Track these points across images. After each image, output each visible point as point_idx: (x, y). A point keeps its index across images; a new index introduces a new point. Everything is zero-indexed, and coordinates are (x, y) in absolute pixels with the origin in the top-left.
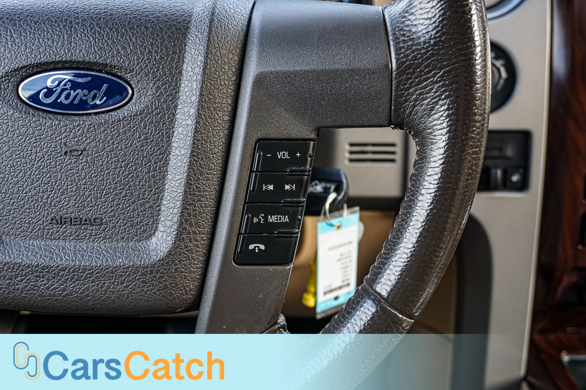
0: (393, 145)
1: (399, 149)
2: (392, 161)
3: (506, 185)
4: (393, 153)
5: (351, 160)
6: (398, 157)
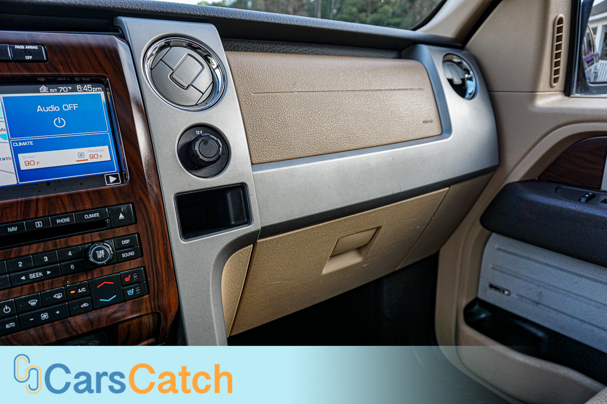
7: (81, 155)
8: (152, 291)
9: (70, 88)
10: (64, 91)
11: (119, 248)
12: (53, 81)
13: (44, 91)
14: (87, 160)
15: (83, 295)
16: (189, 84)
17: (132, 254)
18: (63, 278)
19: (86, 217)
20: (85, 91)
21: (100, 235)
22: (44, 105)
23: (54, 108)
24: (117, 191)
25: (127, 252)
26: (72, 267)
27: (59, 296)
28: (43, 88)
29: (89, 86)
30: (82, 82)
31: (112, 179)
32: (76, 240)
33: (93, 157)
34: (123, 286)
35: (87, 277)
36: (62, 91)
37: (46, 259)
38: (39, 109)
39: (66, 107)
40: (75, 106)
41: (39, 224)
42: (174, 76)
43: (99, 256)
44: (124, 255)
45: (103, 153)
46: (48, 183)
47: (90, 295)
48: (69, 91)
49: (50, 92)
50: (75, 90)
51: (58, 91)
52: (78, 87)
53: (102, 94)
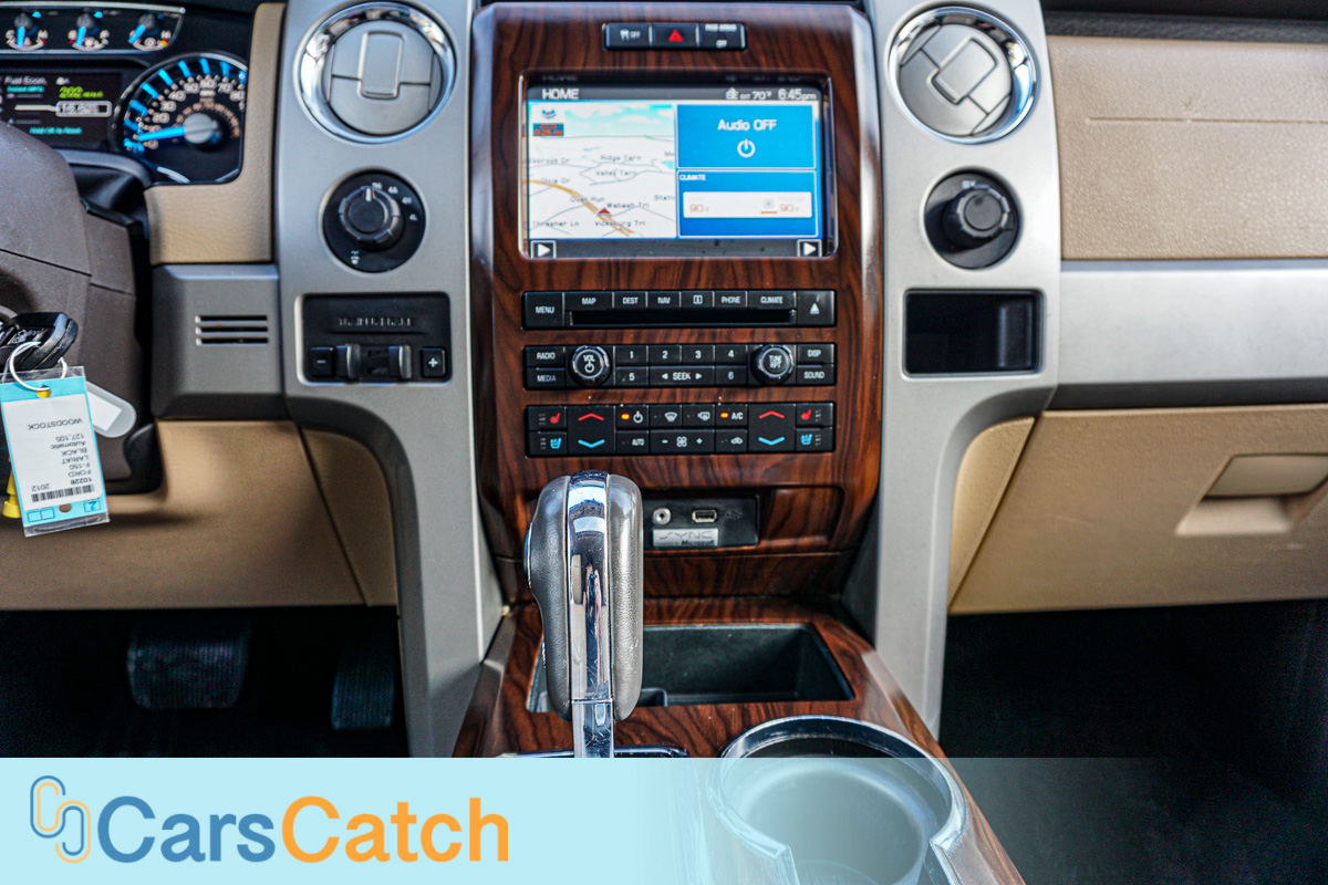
0: (264, 318)
1: (271, 324)
2: (264, 341)
3: (424, 374)
4: (264, 329)
5: (205, 341)
6: (271, 335)
7: (769, 204)
8: (838, 447)
9: (769, 93)
10: (760, 98)
11: (803, 361)
12: (746, 82)
13: (732, 97)
14: (775, 213)
15: (736, 425)
16: (964, 93)
17: (820, 375)
18: (715, 390)
19: (764, 300)
20: (790, 99)
21: (778, 334)
22: (729, 120)
23: (741, 126)
24: (814, 267)
25: (814, 370)
26: (731, 375)
27: (705, 416)
28: (732, 92)
29: (798, 91)
30: (788, 84)
31: (809, 249)
32: (742, 335)
33: (786, 209)
34: (797, 426)
35: (748, 397)
36: (758, 99)
37: (699, 354)
38: (722, 125)
39: (758, 125)
40: (772, 124)
41: (698, 300)
42: (940, 80)
43: (773, 365)
44: (808, 375)
45: (801, 205)
46: (717, 242)
47: (746, 427)
48: (767, 99)
49: (739, 99)
50: (775, 97)
51: (752, 98)
52: (782, 92)
53: (815, 105)
